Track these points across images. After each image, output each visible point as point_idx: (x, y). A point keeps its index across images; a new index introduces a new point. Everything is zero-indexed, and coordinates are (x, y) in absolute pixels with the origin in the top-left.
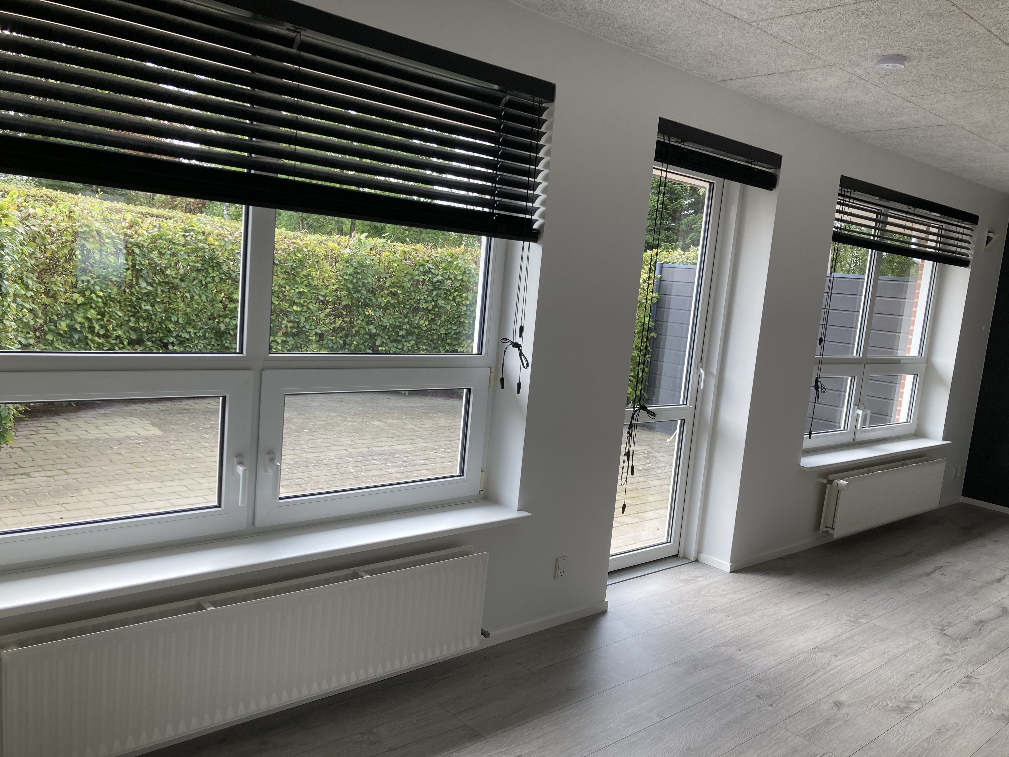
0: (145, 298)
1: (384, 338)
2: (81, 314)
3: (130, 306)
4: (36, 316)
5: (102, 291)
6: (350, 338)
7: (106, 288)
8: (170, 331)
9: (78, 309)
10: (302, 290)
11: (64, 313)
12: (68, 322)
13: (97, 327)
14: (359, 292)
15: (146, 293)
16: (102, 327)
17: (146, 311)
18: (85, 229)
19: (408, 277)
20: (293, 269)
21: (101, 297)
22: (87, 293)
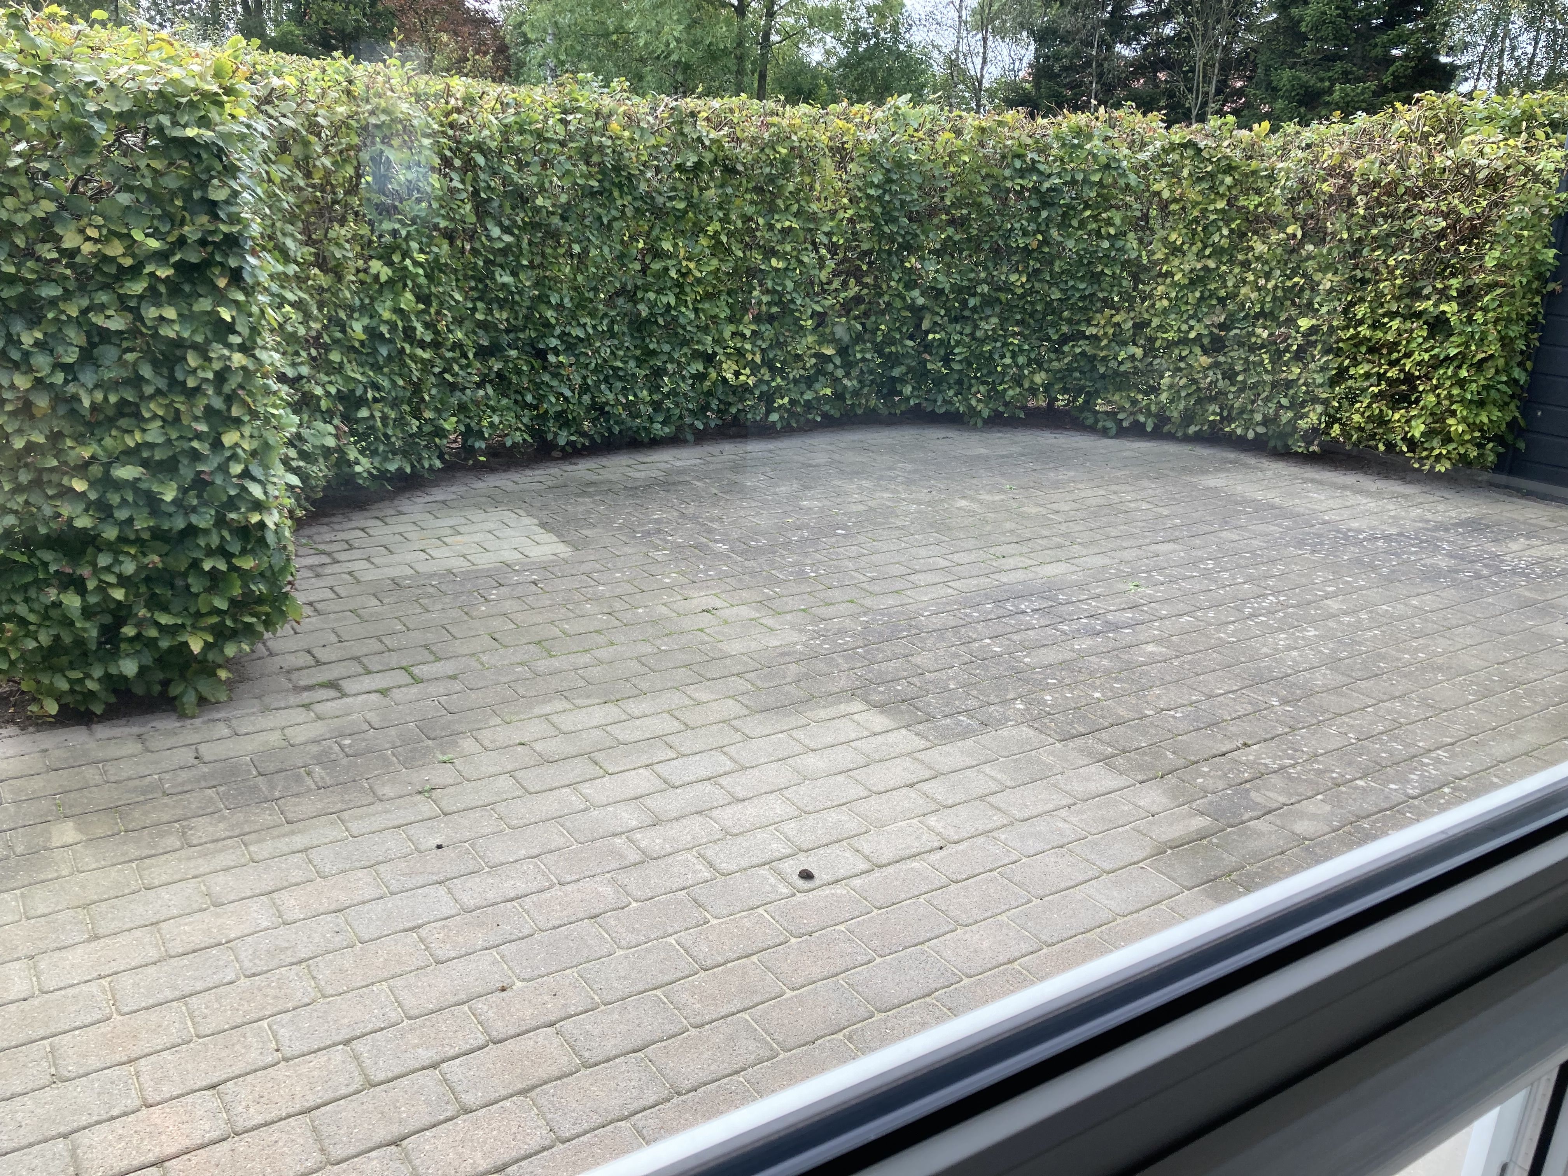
0: (500, 260)
1: (938, 314)
2: (389, 303)
3: (473, 277)
4: (307, 316)
5: (421, 251)
6: (873, 318)
7: (429, 245)
8: (547, 324)
9: (380, 292)
10: (787, 224)
11: (357, 302)
12: (366, 321)
13: (420, 328)
14: (894, 220)
15: (500, 249)
16: (427, 326)
17: (504, 285)
18: (383, 117)
19: (989, 182)
20: (771, 179)
21: (420, 265)
22: (396, 258)
